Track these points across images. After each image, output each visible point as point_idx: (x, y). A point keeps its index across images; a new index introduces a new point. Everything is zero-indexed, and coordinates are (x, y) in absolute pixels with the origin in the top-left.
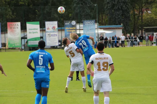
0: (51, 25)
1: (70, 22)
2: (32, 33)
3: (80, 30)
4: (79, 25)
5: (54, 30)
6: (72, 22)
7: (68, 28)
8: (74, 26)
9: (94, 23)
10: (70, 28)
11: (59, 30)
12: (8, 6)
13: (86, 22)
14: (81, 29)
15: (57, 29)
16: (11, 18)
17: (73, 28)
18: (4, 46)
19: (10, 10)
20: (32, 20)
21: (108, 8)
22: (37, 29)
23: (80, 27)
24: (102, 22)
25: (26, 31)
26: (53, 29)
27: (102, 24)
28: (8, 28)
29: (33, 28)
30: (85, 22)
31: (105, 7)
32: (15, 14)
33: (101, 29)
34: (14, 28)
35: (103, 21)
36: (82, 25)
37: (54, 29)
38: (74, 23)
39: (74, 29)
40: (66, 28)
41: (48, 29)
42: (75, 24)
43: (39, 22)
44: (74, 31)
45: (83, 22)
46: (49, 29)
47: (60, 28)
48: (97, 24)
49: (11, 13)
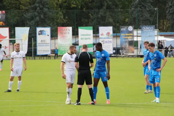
0: (105, 31)
1: (126, 28)
2: (84, 39)
3: (137, 36)
4: (137, 31)
5: (108, 36)
6: (129, 28)
7: (124, 35)
8: (131, 32)
9: (153, 29)
10: (127, 35)
11: (114, 36)
12: (60, 9)
13: (145, 28)
14: (139, 35)
15: (111, 35)
16: (62, 22)
17: (129, 35)
18: (53, 52)
19: (61, 13)
20: (84, 25)
21: (170, 12)
22: (90, 35)
23: (137, 33)
24: (163, 28)
25: (78, 37)
26: (108, 35)
27: (163, 31)
28: (58, 33)
29: (86, 34)
30: (143, 28)
31: (167, 12)
32: (67, 17)
33: (161, 36)
34: (65, 33)
35: (165, 27)
36: (139, 32)
37: (109, 35)
38: (131, 28)
39: (131, 36)
40: (122, 35)
41: (102, 35)
42: (132, 30)
43: (92, 27)
44: (131, 37)
45: (141, 27)
46: (104, 35)
47: (115, 34)
48: (157, 31)
49: (62, 17)
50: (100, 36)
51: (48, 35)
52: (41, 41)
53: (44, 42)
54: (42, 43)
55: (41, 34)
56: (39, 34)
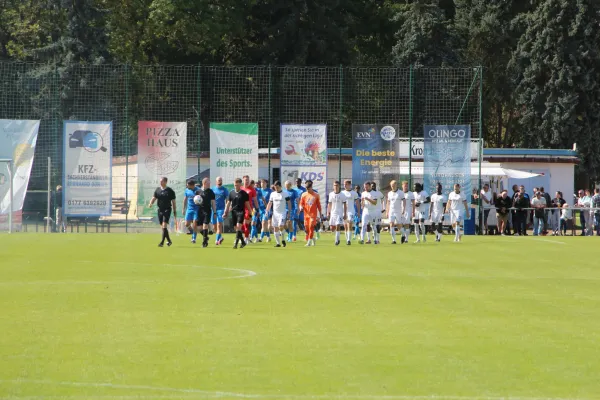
2: (229, 164)
3: (412, 160)
4: (411, 141)
5: (312, 156)
6: (382, 130)
7: (367, 154)
8: (390, 145)
9: (466, 136)
10: (374, 153)
11: (330, 158)
13: (436, 133)
14: (418, 156)
15: (323, 153)
17: (384, 154)
18: (120, 208)
19: (149, 72)
21: (523, 80)
22: (249, 151)
23: (411, 149)
24: (500, 133)
25: (208, 156)
26: (310, 153)
28: (139, 143)
29: (234, 148)
30: (432, 134)
31: (513, 79)
32: (169, 89)
33: (492, 160)
34: (163, 142)
35: (504, 130)
36: (419, 145)
37: (313, 152)
39: (388, 158)
40: (360, 153)
41: (288, 152)
42: (392, 137)
43: (255, 126)
44: (390, 162)
45: (425, 130)
46: (295, 154)
47: (336, 151)
48: (478, 143)
50: (284, 156)
51: (104, 149)
52: (80, 169)
53: (87, 171)
54: (81, 174)
55: (80, 144)
56: (73, 145)
